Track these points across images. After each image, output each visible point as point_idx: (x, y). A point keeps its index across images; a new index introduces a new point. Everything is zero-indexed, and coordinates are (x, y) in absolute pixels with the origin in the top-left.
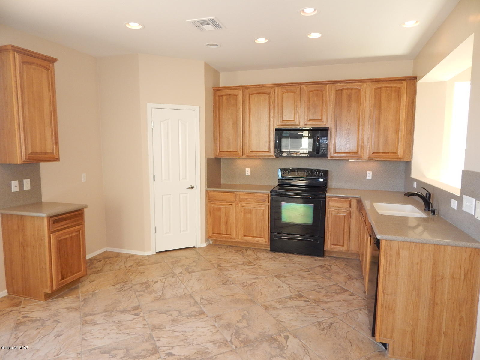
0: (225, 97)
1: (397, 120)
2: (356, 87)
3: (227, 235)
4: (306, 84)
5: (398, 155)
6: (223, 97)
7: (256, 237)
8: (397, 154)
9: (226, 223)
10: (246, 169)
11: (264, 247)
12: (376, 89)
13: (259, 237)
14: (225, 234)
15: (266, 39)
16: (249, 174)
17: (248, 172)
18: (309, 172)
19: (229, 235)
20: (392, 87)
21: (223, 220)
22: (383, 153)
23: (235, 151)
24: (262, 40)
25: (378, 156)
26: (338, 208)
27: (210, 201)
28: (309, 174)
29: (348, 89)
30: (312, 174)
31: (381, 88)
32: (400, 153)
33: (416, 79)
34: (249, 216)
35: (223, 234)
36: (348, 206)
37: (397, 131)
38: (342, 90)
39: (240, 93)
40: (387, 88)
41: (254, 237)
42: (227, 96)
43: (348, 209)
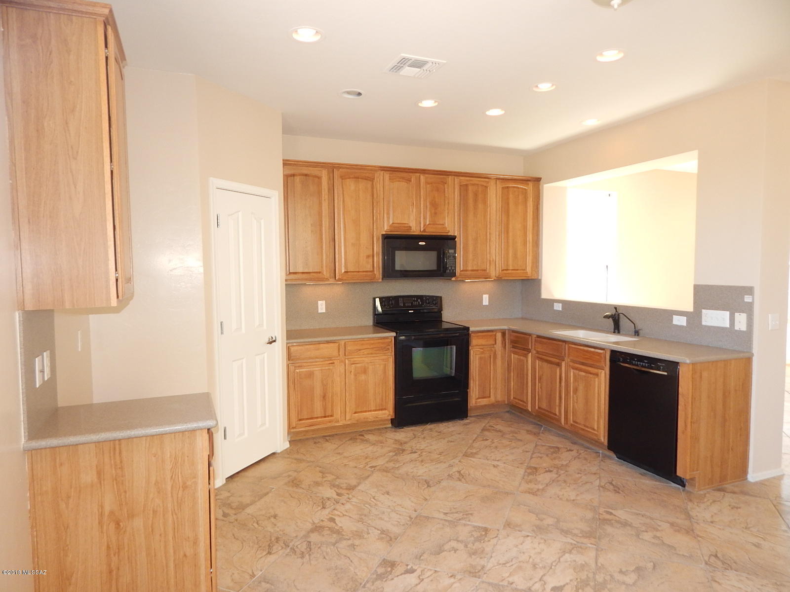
0: (297, 179)
1: (525, 228)
2: (482, 183)
3: (325, 417)
4: (424, 172)
5: (527, 272)
6: (295, 177)
7: (374, 411)
8: (525, 271)
9: (324, 397)
10: (320, 302)
11: (381, 425)
12: (503, 188)
13: (379, 410)
14: (321, 417)
15: (435, 102)
16: (324, 311)
17: (322, 307)
18: (419, 300)
19: (328, 416)
20: (518, 188)
21: (318, 391)
22: (512, 270)
23: (317, 272)
24: (428, 103)
25: (508, 273)
26: (481, 347)
27: (291, 362)
28: (419, 302)
29: (473, 185)
30: (422, 304)
31: (508, 187)
32: (529, 269)
33: (540, 181)
34: (363, 377)
35: (317, 418)
36: (494, 343)
37: (525, 243)
38: (467, 185)
39: (324, 174)
40: (515, 189)
41: (371, 411)
42: (303, 177)
43: (492, 346)
